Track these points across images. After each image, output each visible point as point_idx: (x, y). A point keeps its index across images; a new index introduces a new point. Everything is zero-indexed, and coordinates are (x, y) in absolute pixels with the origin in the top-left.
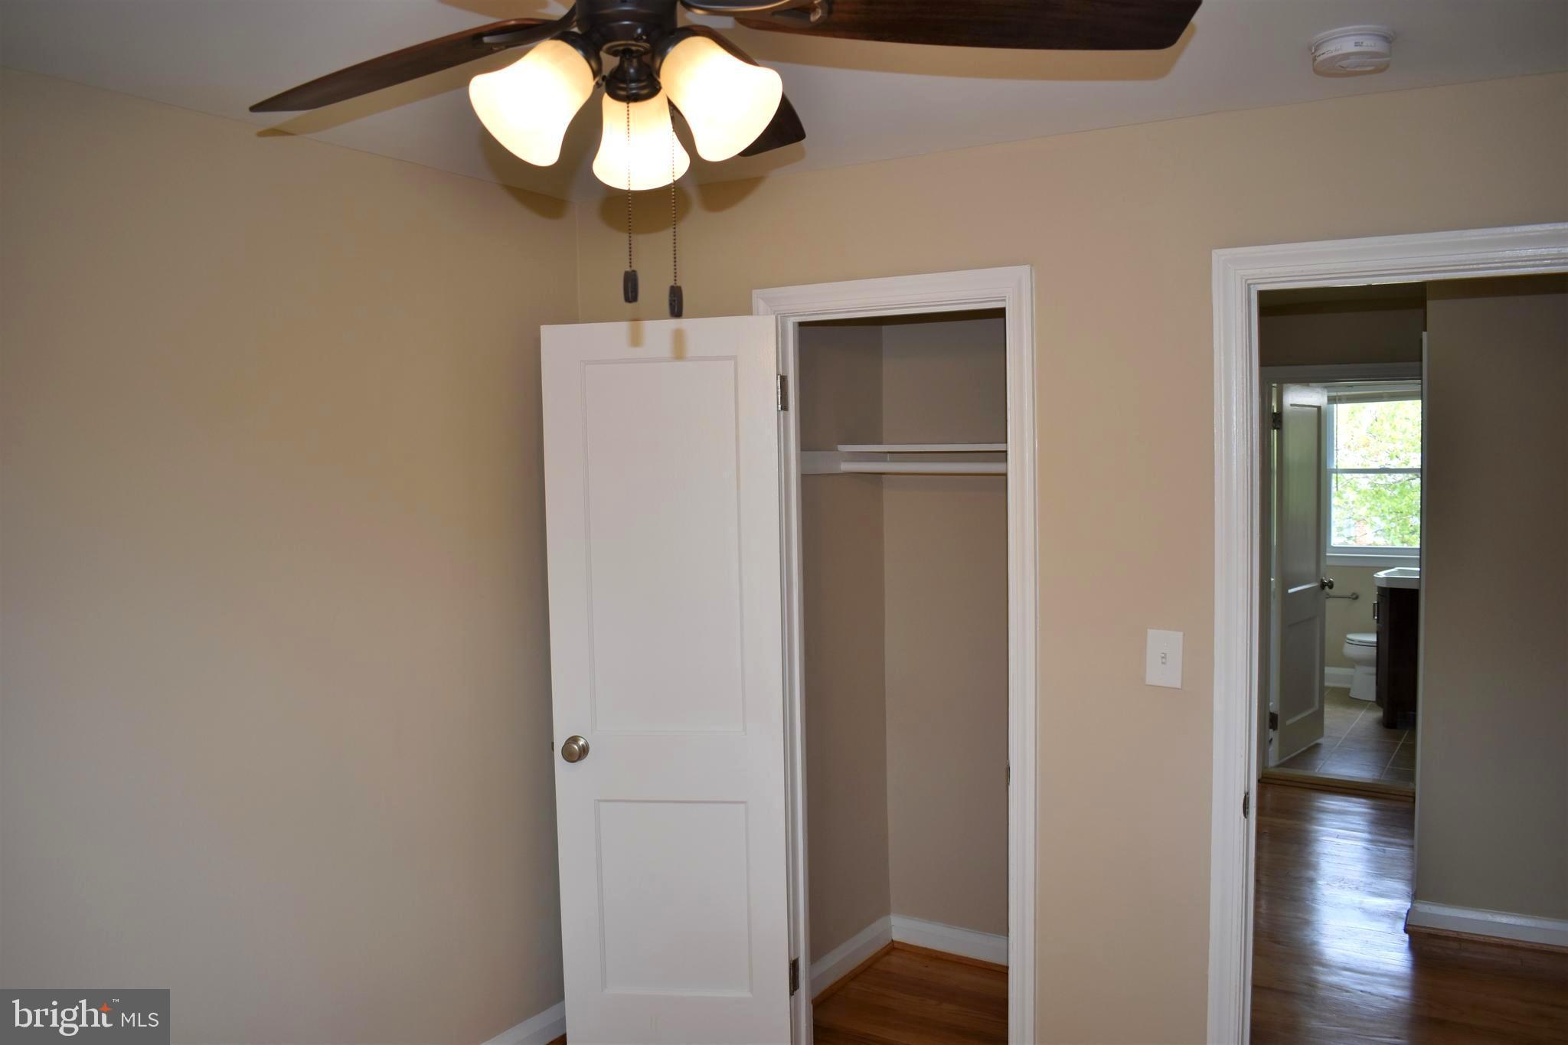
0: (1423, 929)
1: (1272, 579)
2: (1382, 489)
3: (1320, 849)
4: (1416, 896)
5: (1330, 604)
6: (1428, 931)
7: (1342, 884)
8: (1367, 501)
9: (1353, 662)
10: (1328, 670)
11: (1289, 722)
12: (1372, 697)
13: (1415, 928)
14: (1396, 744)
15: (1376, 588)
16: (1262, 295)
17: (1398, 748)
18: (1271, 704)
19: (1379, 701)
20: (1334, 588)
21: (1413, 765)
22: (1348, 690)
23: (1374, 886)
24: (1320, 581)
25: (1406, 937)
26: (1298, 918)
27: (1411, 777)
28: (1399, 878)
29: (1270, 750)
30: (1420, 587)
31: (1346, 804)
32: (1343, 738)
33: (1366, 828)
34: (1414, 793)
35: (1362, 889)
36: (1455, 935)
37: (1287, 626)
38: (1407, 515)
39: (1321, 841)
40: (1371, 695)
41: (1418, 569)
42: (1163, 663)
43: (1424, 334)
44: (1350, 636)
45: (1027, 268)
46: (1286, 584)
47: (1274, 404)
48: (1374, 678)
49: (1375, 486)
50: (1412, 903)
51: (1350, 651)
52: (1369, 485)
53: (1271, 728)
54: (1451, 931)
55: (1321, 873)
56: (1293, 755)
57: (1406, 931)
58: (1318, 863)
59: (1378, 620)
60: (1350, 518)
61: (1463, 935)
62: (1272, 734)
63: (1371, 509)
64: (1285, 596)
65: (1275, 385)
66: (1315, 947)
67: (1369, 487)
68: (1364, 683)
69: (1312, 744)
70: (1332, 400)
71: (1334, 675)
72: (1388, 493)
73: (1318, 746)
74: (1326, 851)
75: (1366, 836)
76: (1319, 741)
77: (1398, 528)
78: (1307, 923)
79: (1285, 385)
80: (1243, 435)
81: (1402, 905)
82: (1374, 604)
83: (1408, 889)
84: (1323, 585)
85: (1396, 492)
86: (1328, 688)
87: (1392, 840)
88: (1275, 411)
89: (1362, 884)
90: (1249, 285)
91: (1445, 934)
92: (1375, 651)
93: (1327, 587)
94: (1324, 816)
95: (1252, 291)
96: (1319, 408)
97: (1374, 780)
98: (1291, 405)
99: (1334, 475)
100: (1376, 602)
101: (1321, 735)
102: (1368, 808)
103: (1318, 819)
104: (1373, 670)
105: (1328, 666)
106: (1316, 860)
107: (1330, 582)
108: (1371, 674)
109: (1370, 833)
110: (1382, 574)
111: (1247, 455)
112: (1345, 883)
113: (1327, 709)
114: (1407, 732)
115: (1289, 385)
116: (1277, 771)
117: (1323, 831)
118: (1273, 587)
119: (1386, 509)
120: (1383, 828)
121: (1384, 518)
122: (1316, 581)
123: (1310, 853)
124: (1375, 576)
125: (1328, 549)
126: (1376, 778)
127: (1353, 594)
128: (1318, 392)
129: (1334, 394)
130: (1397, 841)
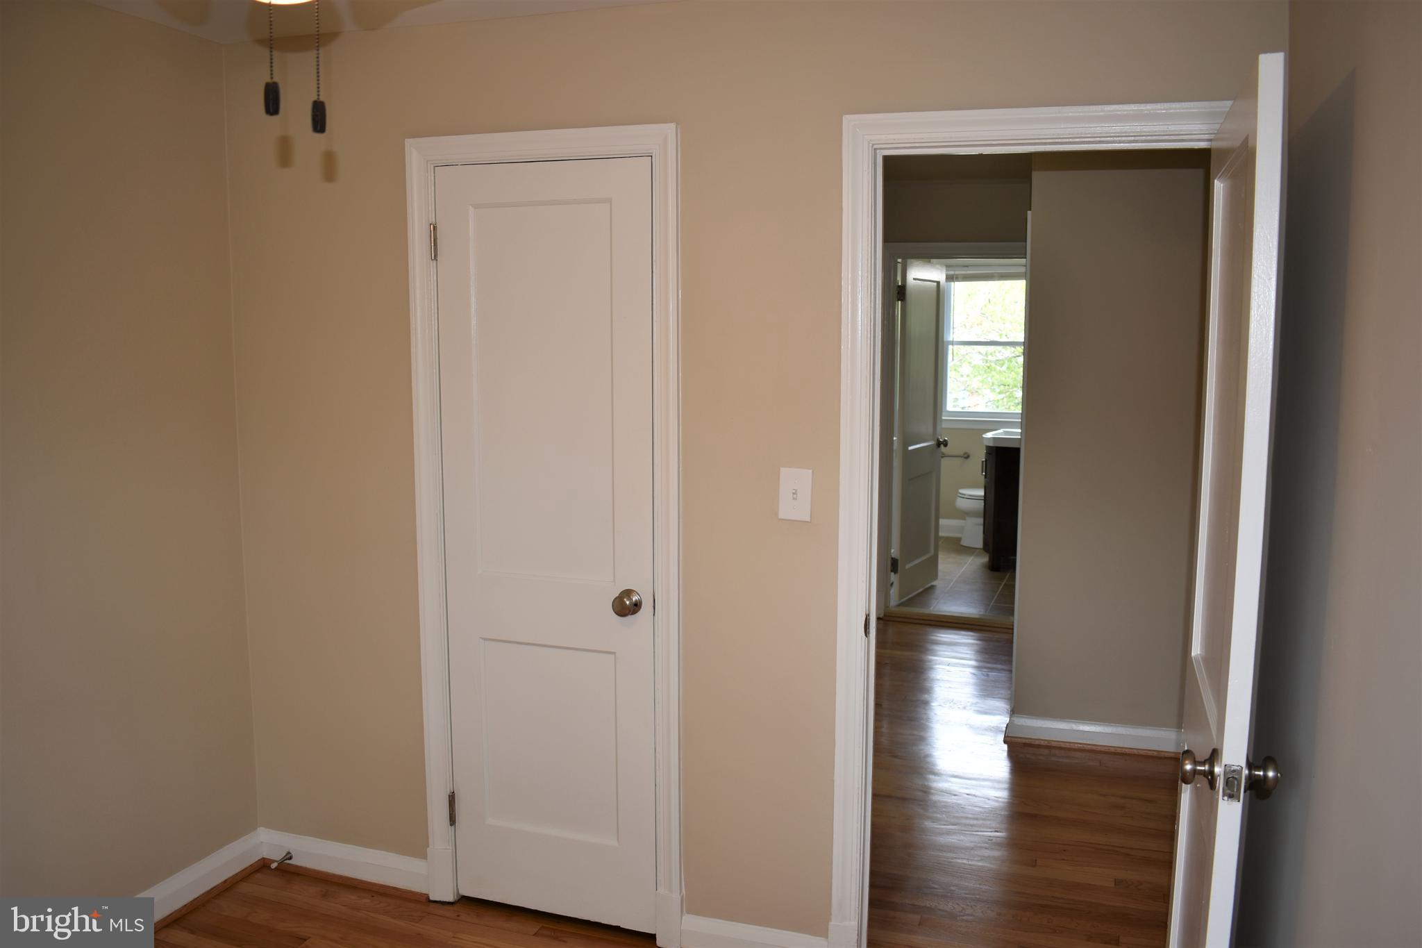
0: (1019, 740)
1: (895, 438)
2: (993, 365)
3: (934, 675)
4: (1014, 712)
5: (945, 463)
6: (1024, 741)
7: (952, 704)
8: (980, 375)
9: (964, 514)
10: (942, 522)
11: (908, 566)
12: (980, 545)
13: (1013, 739)
14: (1001, 584)
15: (985, 448)
16: (887, 159)
17: (1001, 587)
18: (892, 551)
19: (986, 547)
20: (947, 448)
21: (1013, 603)
22: (959, 539)
23: (978, 705)
24: (936, 439)
25: (1006, 747)
26: (913, 735)
27: (1011, 612)
28: (1000, 698)
29: (891, 592)
30: (1020, 445)
31: (956, 637)
32: (954, 580)
33: (972, 657)
34: (1013, 625)
35: (968, 708)
36: (1046, 743)
37: (908, 480)
38: (1012, 388)
39: (933, 668)
40: (979, 543)
41: (1020, 431)
42: (794, 498)
43: (1029, 212)
44: (961, 491)
45: (672, 126)
46: (906, 442)
47: (899, 278)
48: (981, 528)
49: (987, 362)
50: (1010, 718)
51: (962, 504)
52: (981, 361)
53: (892, 571)
54: (1042, 740)
55: (935, 696)
56: (910, 596)
57: (1005, 742)
58: (931, 688)
59: (985, 475)
60: (965, 390)
61: (1053, 743)
62: (894, 577)
63: (983, 382)
64: (907, 455)
65: (899, 260)
66: (929, 760)
67: (981, 364)
68: (973, 532)
69: (929, 585)
70: (950, 278)
71: (948, 526)
72: (998, 368)
73: (933, 587)
74: (938, 677)
75: (973, 663)
76: (934, 583)
77: (1005, 400)
78: (922, 739)
79: (909, 261)
80: (868, 289)
81: (1002, 720)
82: (983, 462)
83: (1008, 707)
84: (939, 444)
85: (1004, 368)
86: (942, 537)
87: (995, 666)
88: (900, 284)
89: (969, 704)
90: (875, 149)
91: (1037, 743)
92: (983, 504)
93: (942, 446)
94: (936, 647)
95: (878, 156)
96: (938, 283)
97: (980, 615)
98: (914, 279)
99: (950, 347)
100: (984, 460)
101: (935, 577)
102: (974, 640)
103: (932, 650)
104: (981, 520)
105: (943, 518)
106: (929, 685)
107: (945, 440)
108: (979, 525)
109: (976, 660)
110: (989, 435)
111: (871, 307)
112: (955, 704)
113: (941, 556)
114: (1008, 574)
115: (912, 260)
116: (897, 609)
117: (937, 660)
118: (895, 446)
119: (996, 382)
120: (987, 656)
121: (994, 391)
122: (933, 440)
123: (925, 680)
124: (984, 436)
125: (943, 414)
126: (981, 613)
127: (965, 453)
128: (938, 269)
129: (952, 273)
130: (999, 666)
